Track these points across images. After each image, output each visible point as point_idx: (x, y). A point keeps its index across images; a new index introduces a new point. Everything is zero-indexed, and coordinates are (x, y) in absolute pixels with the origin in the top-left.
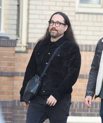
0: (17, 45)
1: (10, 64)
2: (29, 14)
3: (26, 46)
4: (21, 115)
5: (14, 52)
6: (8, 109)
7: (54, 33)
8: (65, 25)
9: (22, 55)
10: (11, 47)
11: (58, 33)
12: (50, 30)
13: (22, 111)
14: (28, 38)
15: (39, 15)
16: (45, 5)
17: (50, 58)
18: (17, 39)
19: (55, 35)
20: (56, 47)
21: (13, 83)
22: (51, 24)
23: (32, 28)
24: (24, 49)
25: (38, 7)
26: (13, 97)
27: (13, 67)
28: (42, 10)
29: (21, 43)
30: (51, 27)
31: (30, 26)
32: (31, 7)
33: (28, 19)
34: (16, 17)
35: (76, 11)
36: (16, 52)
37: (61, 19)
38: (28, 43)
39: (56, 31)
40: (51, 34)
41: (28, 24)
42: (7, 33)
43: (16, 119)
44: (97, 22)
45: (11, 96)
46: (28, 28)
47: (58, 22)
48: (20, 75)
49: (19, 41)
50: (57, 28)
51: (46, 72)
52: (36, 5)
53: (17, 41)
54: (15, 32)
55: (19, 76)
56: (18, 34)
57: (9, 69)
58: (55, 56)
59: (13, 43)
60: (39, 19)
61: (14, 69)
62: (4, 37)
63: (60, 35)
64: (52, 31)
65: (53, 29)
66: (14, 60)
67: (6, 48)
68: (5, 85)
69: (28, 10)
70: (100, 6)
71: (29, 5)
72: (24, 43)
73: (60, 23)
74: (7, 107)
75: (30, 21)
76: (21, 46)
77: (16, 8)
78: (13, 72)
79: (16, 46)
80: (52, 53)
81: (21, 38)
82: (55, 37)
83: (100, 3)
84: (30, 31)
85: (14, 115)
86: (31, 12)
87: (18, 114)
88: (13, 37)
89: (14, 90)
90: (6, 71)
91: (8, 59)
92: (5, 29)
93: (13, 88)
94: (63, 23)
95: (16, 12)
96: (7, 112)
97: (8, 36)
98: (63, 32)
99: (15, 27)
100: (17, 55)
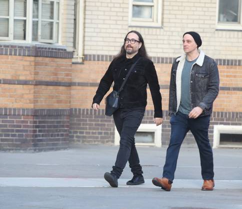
0: (74, 56)
1: (67, 75)
2: (84, 27)
3: (82, 58)
4: (78, 122)
5: (71, 63)
6: (65, 117)
7: (130, 50)
8: (139, 42)
9: (79, 66)
10: (69, 58)
11: (133, 50)
12: (125, 47)
13: (79, 118)
14: (84, 50)
15: (94, 28)
16: (100, 19)
17: (127, 73)
18: (74, 51)
19: (130, 51)
20: (132, 63)
21: (70, 93)
22: (127, 42)
23: (88, 41)
24: (80, 60)
25: (93, 21)
26: (70, 106)
27: (70, 77)
28: (97, 24)
29: (78, 55)
30: (126, 45)
31: (86, 39)
32: (87, 21)
33: (84, 32)
34: (72, 31)
35: (129, 25)
36: (73, 63)
37: (136, 37)
38: (84, 55)
39: (131, 47)
40: (127, 51)
41: (84, 37)
42: (64, 45)
43: (72, 126)
44: (148, 34)
45: (69, 104)
46: (84, 41)
47: (133, 40)
48: (77, 84)
49: (76, 53)
50: (132, 45)
51: (124, 88)
52: (91, 19)
53: (74, 53)
54: (72, 45)
55: (75, 85)
56: (74, 46)
57: (66, 79)
58: (132, 72)
59: (70, 55)
60: (94, 32)
61: (71, 79)
62: (62, 50)
63: (135, 52)
64: (128, 48)
65: (129, 46)
66: (70, 70)
67: (63, 60)
68: (62, 94)
69: (84, 23)
70: (151, 20)
71: (85, 19)
72: (80, 55)
73: (135, 41)
74: (64, 115)
75: (86, 34)
76: (77, 58)
77: (73, 21)
78: (70, 82)
79: (73, 58)
80: (128, 69)
81: (78, 49)
82: (130, 54)
83: (151, 17)
84: (86, 43)
85: (70, 122)
86: (87, 25)
87: (75, 122)
88: (70, 49)
89: (72, 99)
90: (64, 81)
91: (65, 70)
92: (62, 42)
93: (70, 97)
94: (138, 40)
95: (73, 26)
96: (65, 120)
97: (65, 48)
98: (137, 49)
99: (72, 40)
100: (73, 65)
